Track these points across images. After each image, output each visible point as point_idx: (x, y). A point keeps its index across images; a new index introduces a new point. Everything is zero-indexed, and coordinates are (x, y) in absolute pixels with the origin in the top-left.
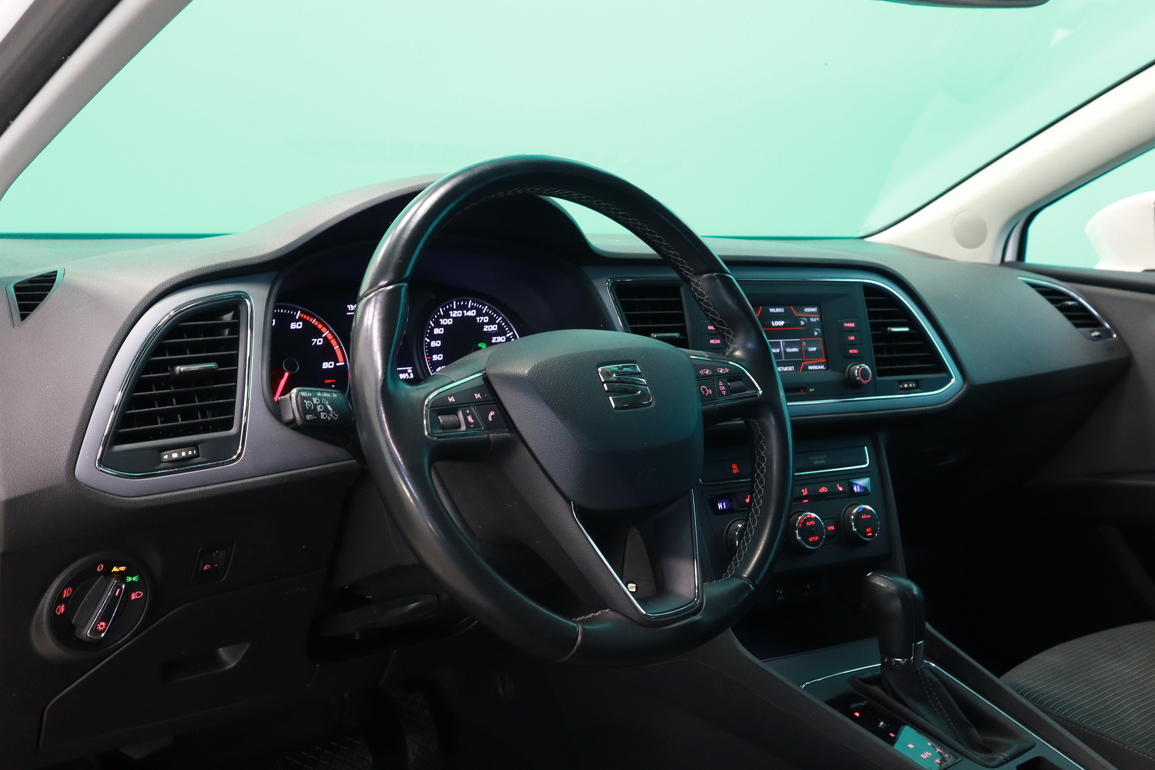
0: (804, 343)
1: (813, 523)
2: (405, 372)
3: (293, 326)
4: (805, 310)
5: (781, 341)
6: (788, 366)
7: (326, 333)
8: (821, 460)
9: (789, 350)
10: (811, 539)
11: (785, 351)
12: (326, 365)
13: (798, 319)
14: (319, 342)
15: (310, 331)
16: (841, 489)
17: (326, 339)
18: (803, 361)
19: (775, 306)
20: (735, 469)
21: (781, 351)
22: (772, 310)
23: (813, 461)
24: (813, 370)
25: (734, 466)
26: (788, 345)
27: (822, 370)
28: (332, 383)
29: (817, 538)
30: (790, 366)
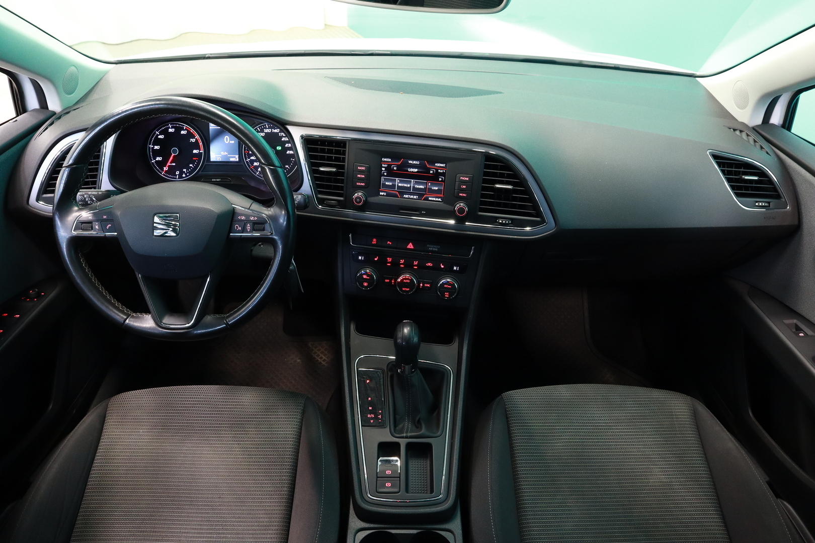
0: (430, 184)
1: (409, 281)
2: (235, 157)
3: (183, 132)
4: (436, 164)
5: (412, 180)
6: (414, 195)
7: (197, 137)
8: (435, 248)
9: (417, 186)
10: (404, 289)
11: (414, 187)
12: (195, 151)
13: (429, 169)
14: (193, 140)
15: (190, 135)
16: (442, 267)
17: (196, 139)
18: (426, 194)
19: (413, 160)
20: (374, 241)
21: (410, 186)
22: (410, 162)
23: (429, 247)
24: (432, 201)
25: (375, 240)
26: (417, 183)
27: (439, 201)
28: (197, 160)
29: (408, 289)
30: (415, 195)
